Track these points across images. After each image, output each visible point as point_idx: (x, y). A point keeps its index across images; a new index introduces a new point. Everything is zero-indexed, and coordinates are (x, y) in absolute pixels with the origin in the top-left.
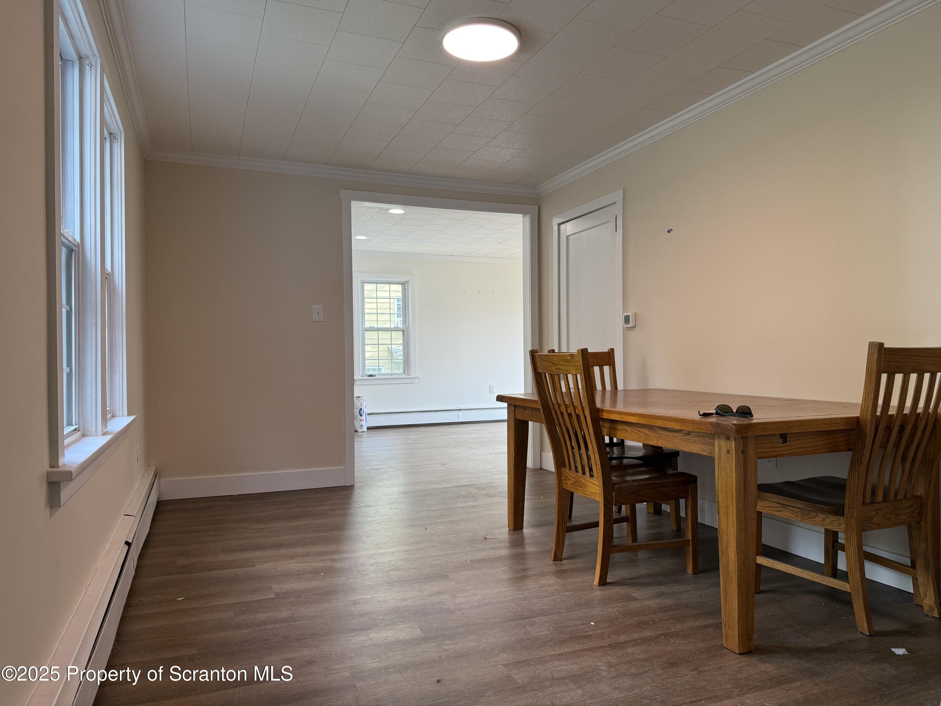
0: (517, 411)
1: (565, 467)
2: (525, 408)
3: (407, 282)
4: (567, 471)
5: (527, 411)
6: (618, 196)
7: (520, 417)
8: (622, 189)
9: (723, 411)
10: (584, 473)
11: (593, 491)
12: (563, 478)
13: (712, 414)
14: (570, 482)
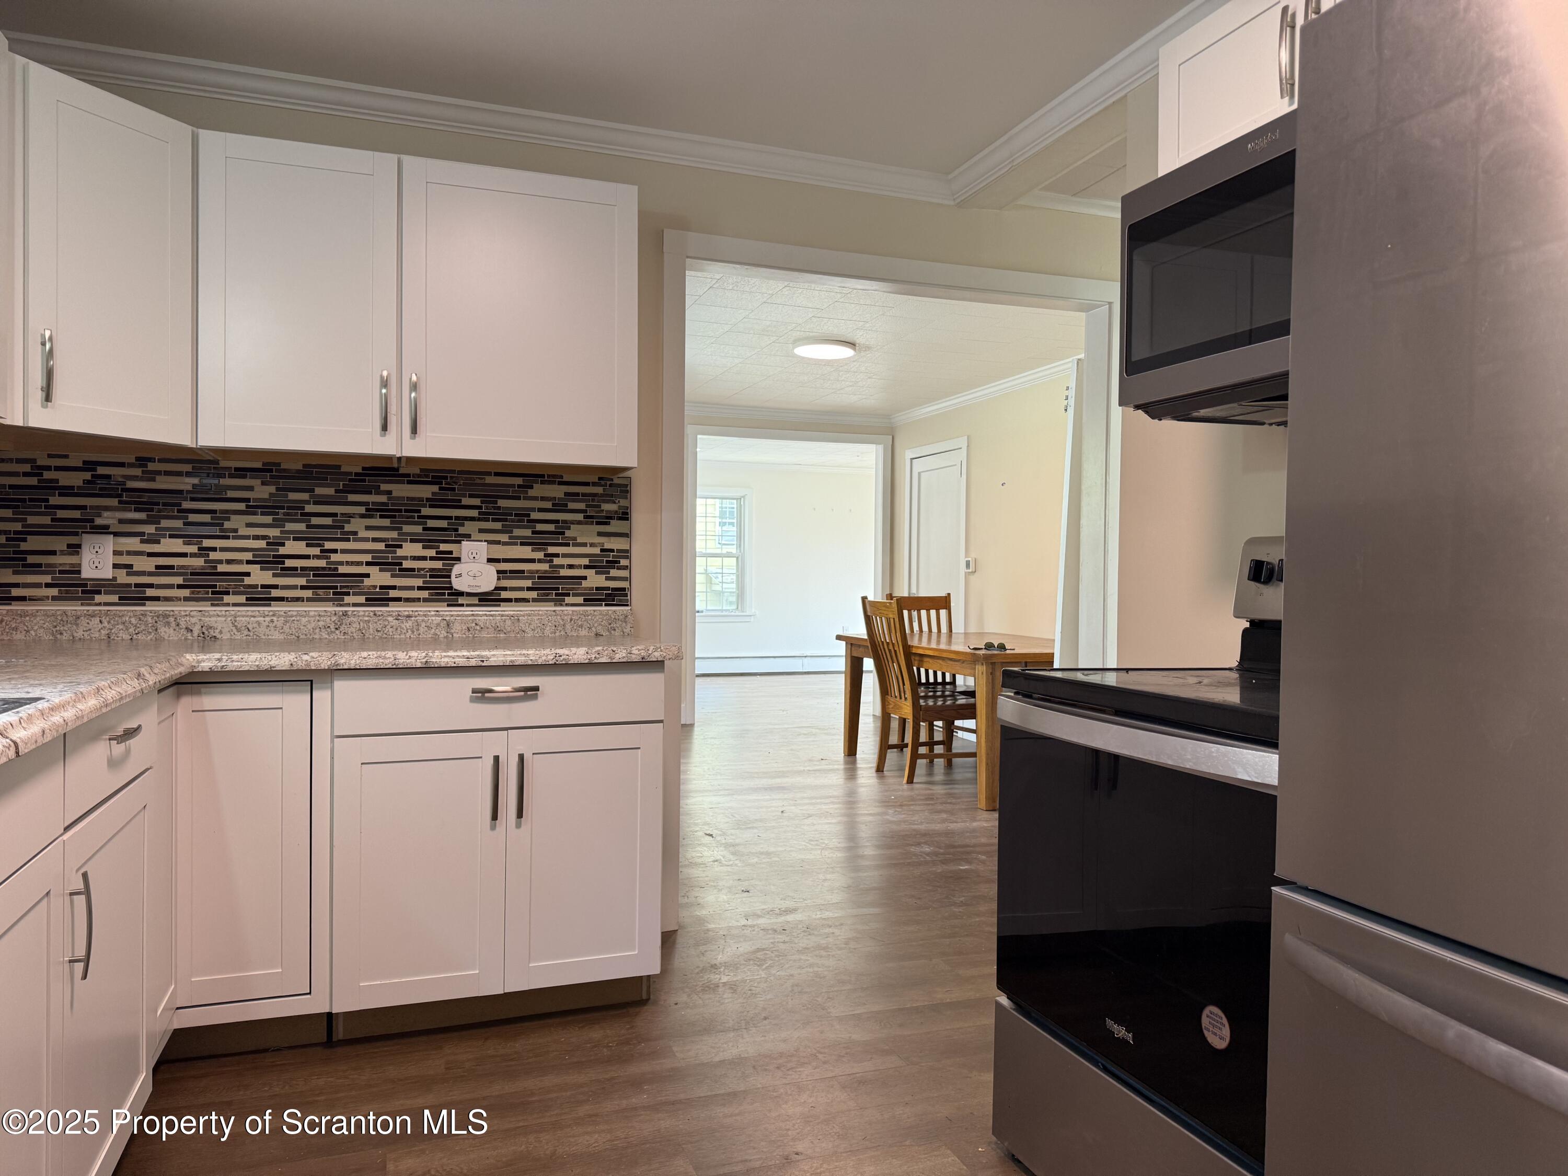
0: (853, 649)
1: (888, 695)
2: (859, 646)
3: (744, 497)
4: (889, 697)
5: (861, 649)
6: (963, 442)
7: (855, 655)
8: (966, 437)
9: (989, 646)
10: (901, 698)
11: (906, 711)
12: (887, 703)
13: (982, 649)
14: (891, 706)
